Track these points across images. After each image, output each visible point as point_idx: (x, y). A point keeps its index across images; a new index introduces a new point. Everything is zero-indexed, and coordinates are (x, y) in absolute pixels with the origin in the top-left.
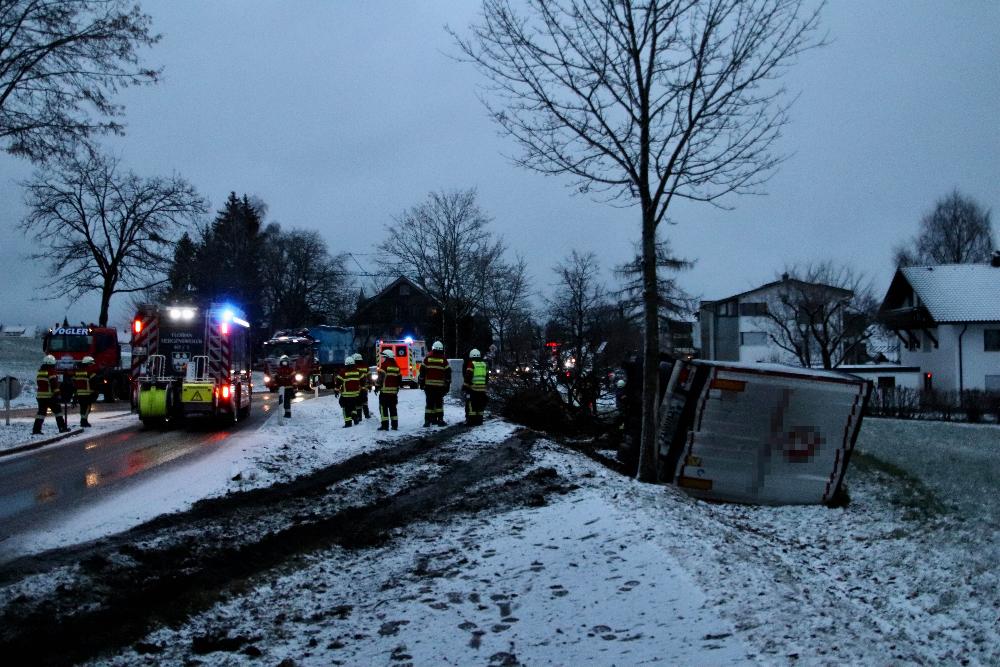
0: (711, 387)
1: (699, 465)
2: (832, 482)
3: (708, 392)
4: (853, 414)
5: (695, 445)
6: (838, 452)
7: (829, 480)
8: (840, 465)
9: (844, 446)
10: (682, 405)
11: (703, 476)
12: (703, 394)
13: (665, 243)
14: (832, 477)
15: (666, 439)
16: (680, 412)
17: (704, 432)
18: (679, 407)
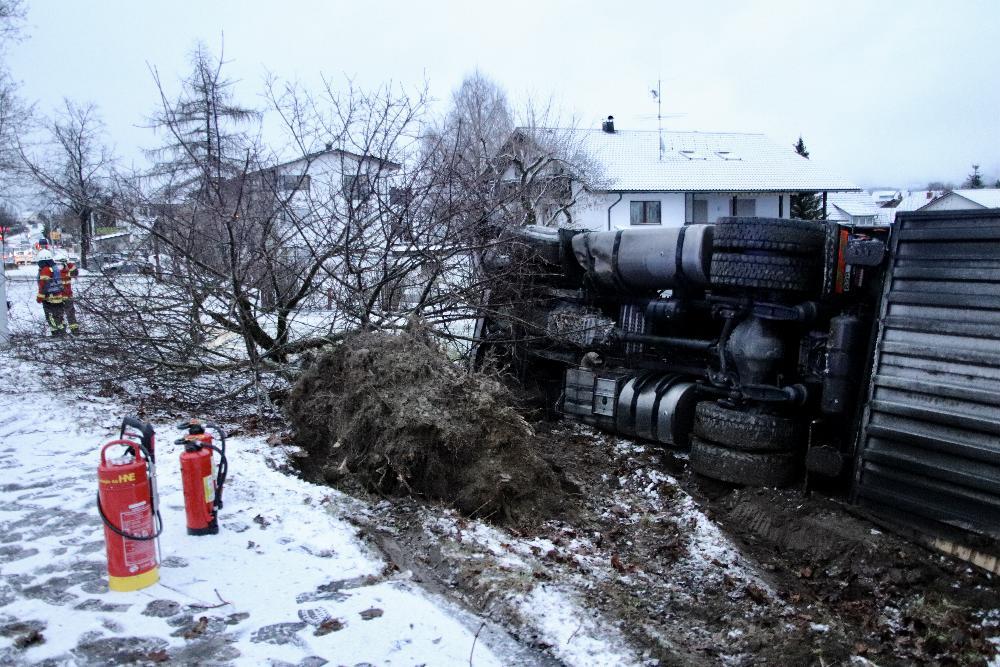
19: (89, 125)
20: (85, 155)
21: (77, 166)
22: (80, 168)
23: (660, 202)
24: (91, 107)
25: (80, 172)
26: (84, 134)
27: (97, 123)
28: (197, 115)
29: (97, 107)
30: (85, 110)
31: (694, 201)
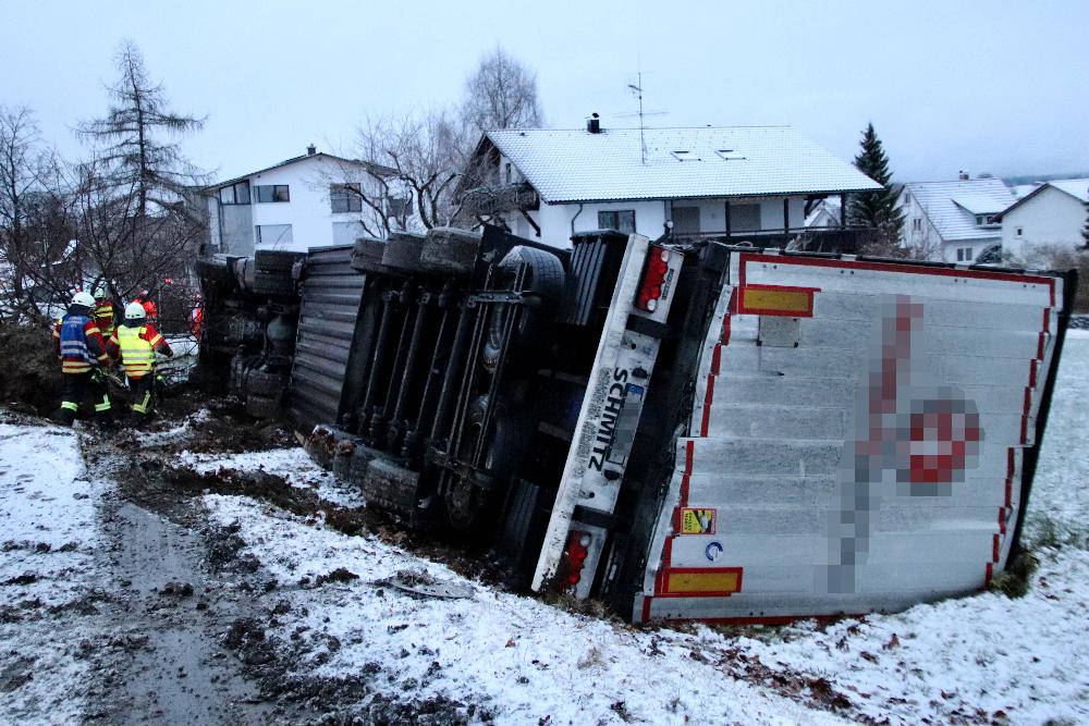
0: (732, 308)
1: (708, 531)
2: (1003, 531)
3: (727, 321)
4: (1040, 356)
5: (696, 478)
6: (1011, 452)
7: (996, 527)
8: (1016, 484)
9: (1023, 439)
10: (648, 365)
11: (722, 560)
12: (715, 331)
13: (158, 89)
14: (1002, 518)
15: (606, 465)
16: (644, 383)
17: (719, 436)
18: (638, 373)
19: (22, 133)
20: (17, 168)
21: (8, 180)
22: (13, 182)
23: (634, 211)
24: (24, 112)
25: (13, 186)
26: (16, 143)
27: (32, 130)
28: (128, 126)
29: (30, 111)
30: (17, 116)
31: (673, 209)
